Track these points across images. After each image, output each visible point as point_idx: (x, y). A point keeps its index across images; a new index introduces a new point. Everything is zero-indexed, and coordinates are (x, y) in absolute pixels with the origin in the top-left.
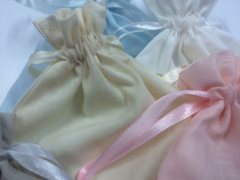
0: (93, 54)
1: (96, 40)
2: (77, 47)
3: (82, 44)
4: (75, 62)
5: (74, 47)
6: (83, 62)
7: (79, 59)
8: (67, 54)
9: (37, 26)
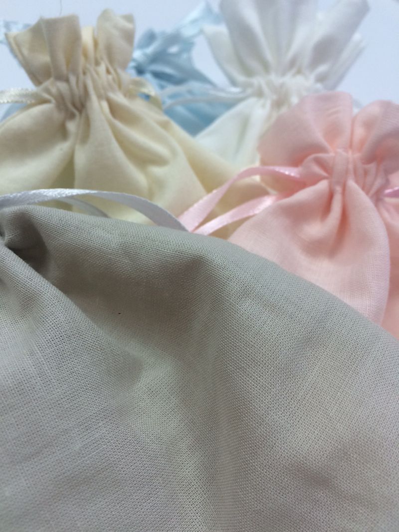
0: (100, 97)
1: (110, 77)
2: (73, 79)
3: (81, 76)
4: (67, 109)
5: (67, 80)
6: (80, 112)
7: (74, 105)
8: (54, 90)
9: (12, 41)
